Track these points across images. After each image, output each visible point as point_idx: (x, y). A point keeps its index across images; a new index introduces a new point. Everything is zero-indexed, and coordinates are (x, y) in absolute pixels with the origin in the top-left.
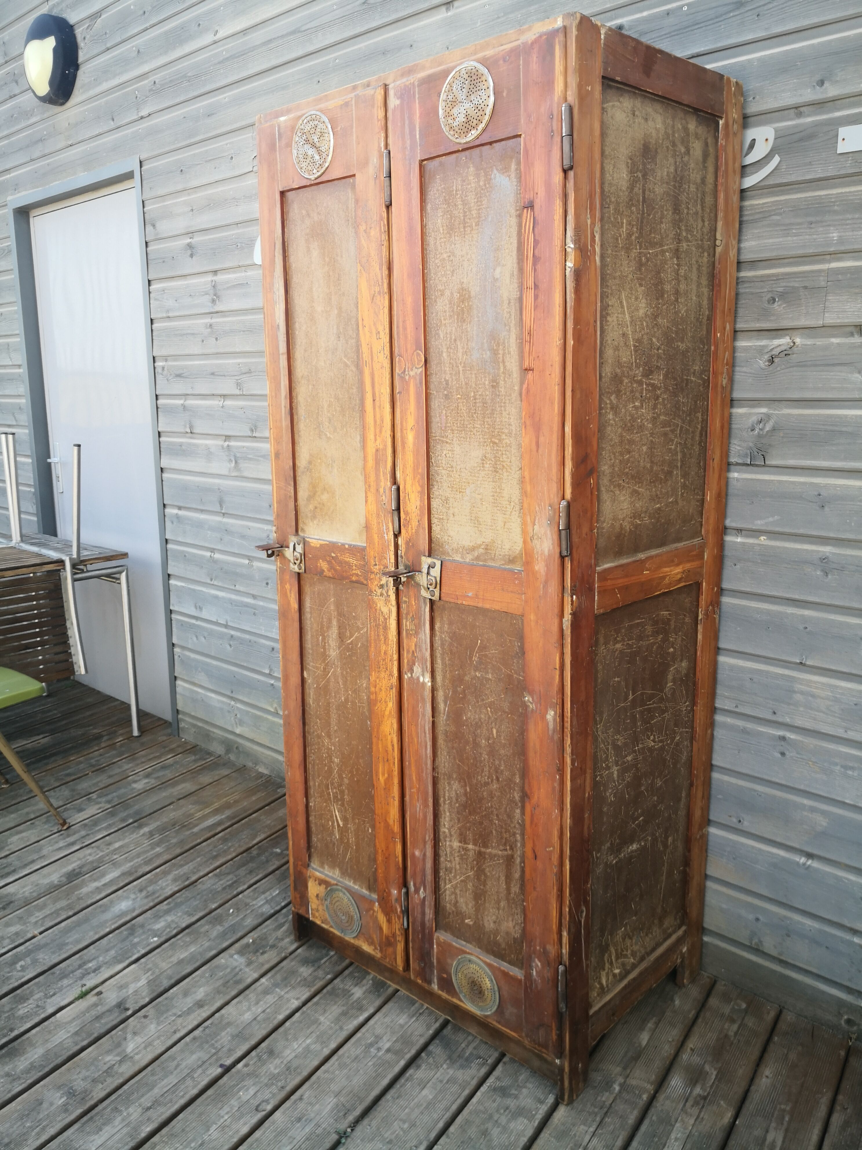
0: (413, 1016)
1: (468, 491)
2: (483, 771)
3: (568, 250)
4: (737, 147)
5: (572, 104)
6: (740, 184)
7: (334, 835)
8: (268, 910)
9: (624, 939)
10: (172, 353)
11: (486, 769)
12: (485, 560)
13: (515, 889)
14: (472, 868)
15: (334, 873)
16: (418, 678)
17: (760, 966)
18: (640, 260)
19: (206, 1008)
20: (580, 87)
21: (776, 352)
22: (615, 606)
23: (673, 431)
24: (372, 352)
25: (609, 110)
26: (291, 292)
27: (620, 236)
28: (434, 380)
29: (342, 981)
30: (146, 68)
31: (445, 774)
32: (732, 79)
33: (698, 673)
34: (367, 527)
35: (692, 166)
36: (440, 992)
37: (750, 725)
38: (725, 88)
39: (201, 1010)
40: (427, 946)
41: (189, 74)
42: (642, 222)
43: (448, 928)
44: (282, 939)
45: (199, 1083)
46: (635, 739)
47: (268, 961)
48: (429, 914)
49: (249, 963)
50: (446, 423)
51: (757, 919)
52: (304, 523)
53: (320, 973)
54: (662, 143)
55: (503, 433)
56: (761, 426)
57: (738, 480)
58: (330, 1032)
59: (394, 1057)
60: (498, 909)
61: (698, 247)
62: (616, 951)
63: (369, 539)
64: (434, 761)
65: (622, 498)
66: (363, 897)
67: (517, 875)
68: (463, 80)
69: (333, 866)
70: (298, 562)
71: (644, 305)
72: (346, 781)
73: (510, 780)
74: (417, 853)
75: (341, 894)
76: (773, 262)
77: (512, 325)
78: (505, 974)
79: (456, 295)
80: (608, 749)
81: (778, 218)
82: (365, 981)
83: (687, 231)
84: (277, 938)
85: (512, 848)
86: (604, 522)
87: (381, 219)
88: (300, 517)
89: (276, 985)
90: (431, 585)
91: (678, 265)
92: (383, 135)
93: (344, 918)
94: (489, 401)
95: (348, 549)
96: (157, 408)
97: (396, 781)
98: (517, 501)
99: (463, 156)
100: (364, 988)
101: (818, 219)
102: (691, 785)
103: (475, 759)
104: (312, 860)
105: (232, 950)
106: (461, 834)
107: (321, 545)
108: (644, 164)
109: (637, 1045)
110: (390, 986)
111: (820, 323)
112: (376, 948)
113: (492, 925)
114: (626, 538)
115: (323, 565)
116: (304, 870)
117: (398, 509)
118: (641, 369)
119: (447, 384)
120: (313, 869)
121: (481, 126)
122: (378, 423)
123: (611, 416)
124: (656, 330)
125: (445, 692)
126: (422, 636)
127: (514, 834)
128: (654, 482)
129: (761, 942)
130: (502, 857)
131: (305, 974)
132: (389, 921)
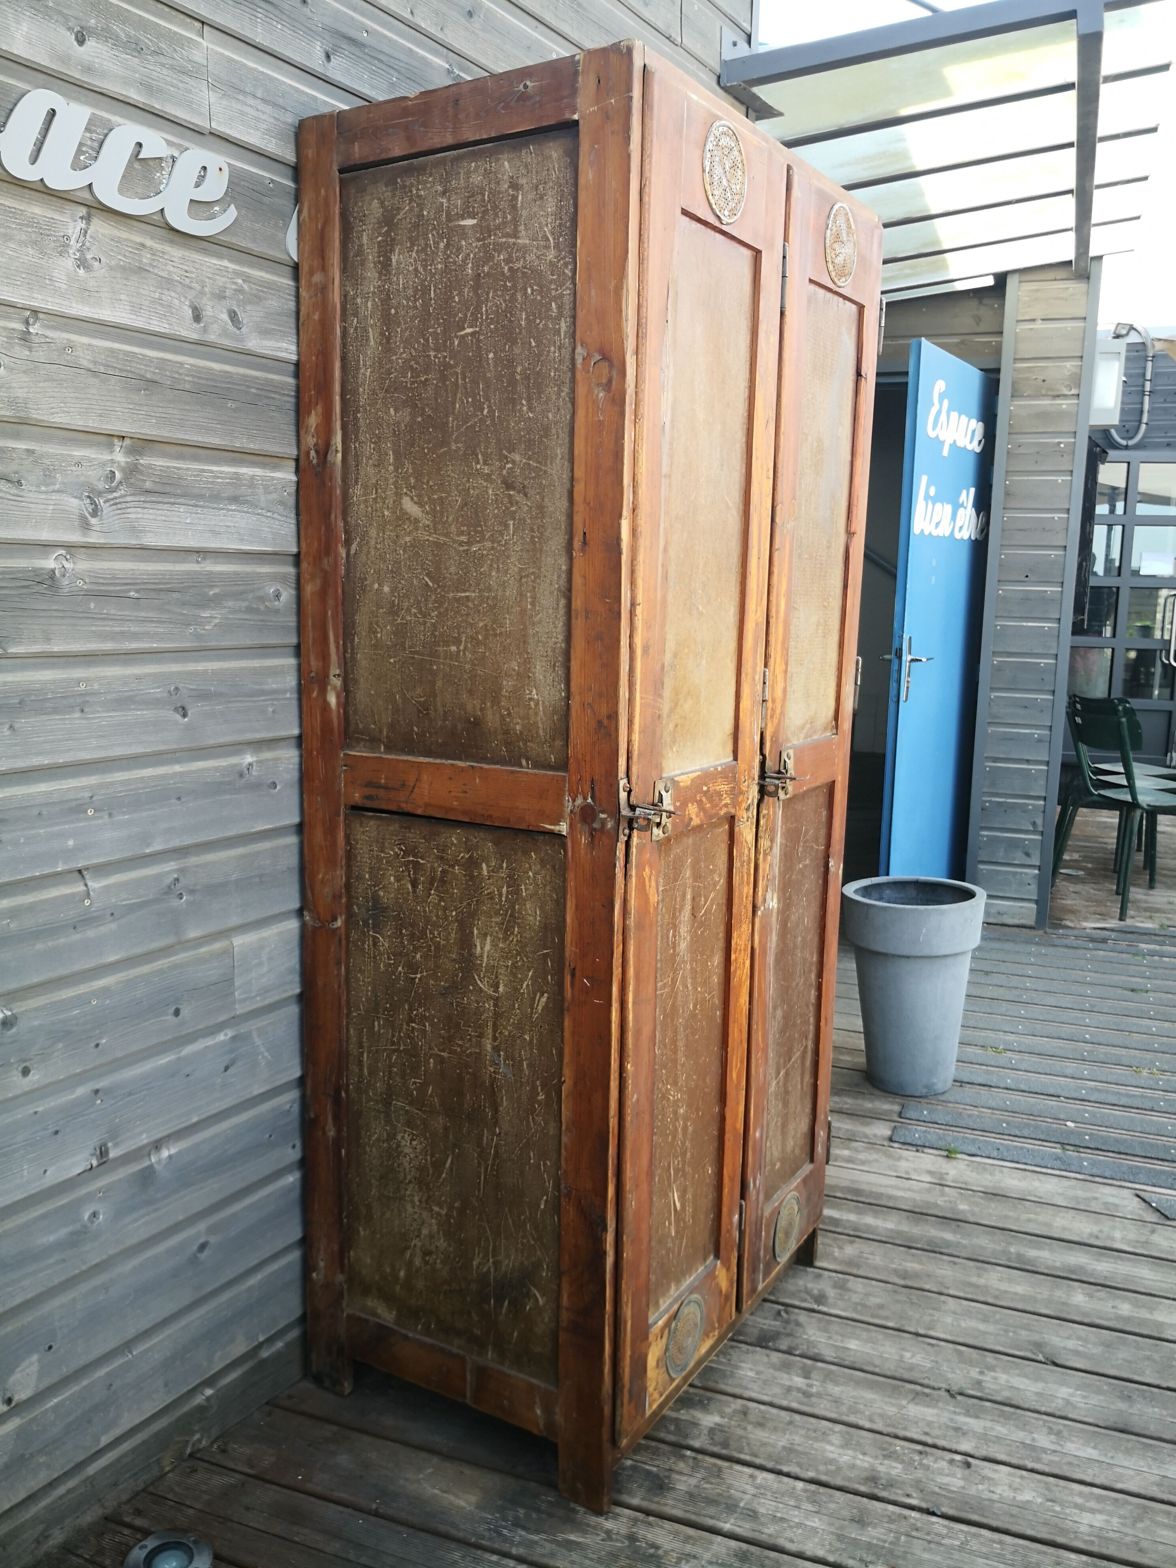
7: (670, 1235)
15: (670, 1297)
16: (769, 906)
24: (760, 491)
34: (738, 733)
36: (763, 1286)
50: (797, 587)
63: (741, 748)
66: (705, 1278)
67: (808, 1062)
69: (667, 1290)
72: (690, 1130)
78: (804, 1180)
79: (815, 444)
85: (806, 1038)
95: (721, 773)
107: (693, 780)
115: (692, 810)
117: (765, 699)
120: (652, 1325)
121: (849, 279)
122: (760, 589)
126: (774, 850)
127: (809, 1020)
131: (693, 1481)
132: (728, 1270)
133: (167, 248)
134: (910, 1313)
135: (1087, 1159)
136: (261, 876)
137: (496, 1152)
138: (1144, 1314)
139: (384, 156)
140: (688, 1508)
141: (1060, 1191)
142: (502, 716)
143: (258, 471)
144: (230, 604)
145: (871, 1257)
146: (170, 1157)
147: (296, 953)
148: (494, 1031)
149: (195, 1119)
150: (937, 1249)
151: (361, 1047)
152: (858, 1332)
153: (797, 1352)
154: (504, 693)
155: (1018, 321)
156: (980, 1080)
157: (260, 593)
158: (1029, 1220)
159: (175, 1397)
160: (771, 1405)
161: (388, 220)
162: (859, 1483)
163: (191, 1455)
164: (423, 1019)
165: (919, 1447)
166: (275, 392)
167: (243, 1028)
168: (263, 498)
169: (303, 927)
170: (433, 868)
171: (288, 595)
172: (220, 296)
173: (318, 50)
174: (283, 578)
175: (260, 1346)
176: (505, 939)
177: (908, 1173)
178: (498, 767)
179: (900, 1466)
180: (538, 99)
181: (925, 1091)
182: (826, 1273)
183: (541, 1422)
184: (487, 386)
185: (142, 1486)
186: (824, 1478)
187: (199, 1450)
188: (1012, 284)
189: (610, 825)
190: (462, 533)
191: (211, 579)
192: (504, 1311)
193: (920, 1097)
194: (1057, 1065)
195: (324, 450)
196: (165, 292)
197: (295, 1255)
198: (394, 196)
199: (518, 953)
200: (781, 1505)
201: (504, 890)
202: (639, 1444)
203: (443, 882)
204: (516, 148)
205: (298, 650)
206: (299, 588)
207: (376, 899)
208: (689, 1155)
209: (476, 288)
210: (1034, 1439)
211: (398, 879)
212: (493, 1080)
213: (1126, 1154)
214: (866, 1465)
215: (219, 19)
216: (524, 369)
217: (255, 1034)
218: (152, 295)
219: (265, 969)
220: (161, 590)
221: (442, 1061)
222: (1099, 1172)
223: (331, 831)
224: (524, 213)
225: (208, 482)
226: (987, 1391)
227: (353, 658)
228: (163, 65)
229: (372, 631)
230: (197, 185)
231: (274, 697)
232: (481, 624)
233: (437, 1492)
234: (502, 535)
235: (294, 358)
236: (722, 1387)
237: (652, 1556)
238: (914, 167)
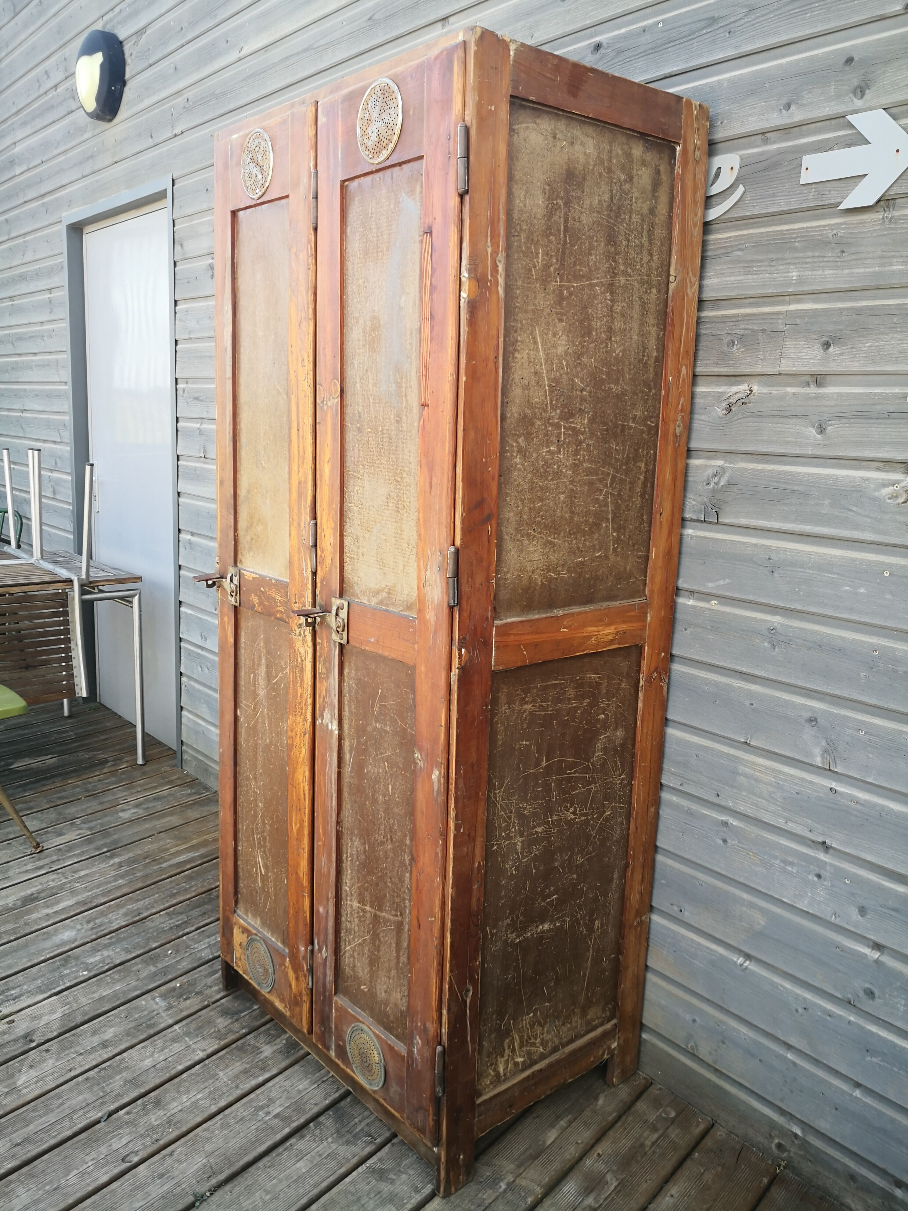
0: (315, 1083)
1: (375, 531)
2: (379, 828)
3: (463, 279)
4: (700, 177)
5: (469, 124)
6: (704, 216)
7: (257, 882)
8: (207, 954)
9: (532, 1026)
10: (192, 375)
11: (382, 827)
12: (387, 605)
13: (403, 959)
14: (369, 932)
15: (256, 923)
16: (327, 725)
17: (695, 1073)
18: (561, 294)
19: (110, 1049)
20: (479, 106)
21: (733, 400)
22: (519, 664)
23: (600, 481)
24: (298, 380)
25: (521, 132)
26: (238, 315)
27: (535, 267)
28: (349, 411)
29: (256, 1038)
30: (181, 85)
31: (348, 829)
32: (693, 102)
33: (637, 745)
34: (291, 563)
35: (636, 195)
36: (337, 1060)
37: (694, 807)
38: (684, 112)
39: (105, 1050)
40: (327, 1009)
41: (217, 92)
42: (563, 253)
43: (347, 993)
44: (211, 987)
45: (75, 1125)
46: (549, 810)
47: (187, 1008)
48: (330, 976)
49: (169, 1008)
50: (359, 457)
51: (694, 1021)
52: (242, 554)
53: (237, 1026)
54: (593, 170)
55: (404, 471)
56: (716, 480)
57: (692, 537)
58: (224, 1089)
59: (280, 1123)
60: (389, 977)
61: (642, 283)
62: (521, 1038)
63: (292, 575)
64: (338, 814)
65: (532, 549)
66: (277, 951)
67: (405, 944)
68: (377, 98)
69: (255, 916)
70: (234, 594)
71: (564, 343)
72: (268, 827)
73: (402, 842)
74: (321, 910)
75: (259, 945)
76: (734, 301)
77: (413, 357)
78: (391, 1048)
79: (369, 324)
80: (510, 818)
81: (739, 253)
82: (278, 1040)
83: (625, 264)
84: (206, 985)
85: (401, 915)
86: (508, 572)
87: (309, 242)
88: (239, 548)
89: (187, 1034)
90: (339, 627)
91: (612, 301)
92: (313, 154)
93: (260, 970)
94: (394, 437)
95: (274, 584)
96: (177, 431)
97: (306, 832)
98: (414, 544)
99: (377, 176)
100: (275, 1048)
101: (779, 256)
102: (627, 866)
103: (373, 815)
104: (239, 906)
105: (156, 993)
106: (360, 895)
107: (253, 578)
108: (567, 191)
109: (540, 1143)
110: (302, 1048)
111: (776, 370)
112: (286, 1006)
113: (383, 994)
114: (536, 592)
115: (255, 599)
116: (231, 916)
117: (316, 546)
118: (558, 411)
119: (360, 417)
120: (238, 915)
121: (391, 146)
122: (301, 454)
123: (518, 460)
124: (579, 369)
125: (350, 742)
126: (331, 680)
127: (404, 899)
128: (574, 534)
129: (696, 1046)
130: (394, 923)
131: (221, 1026)
132: (297, 979)
165: (162, 1143)
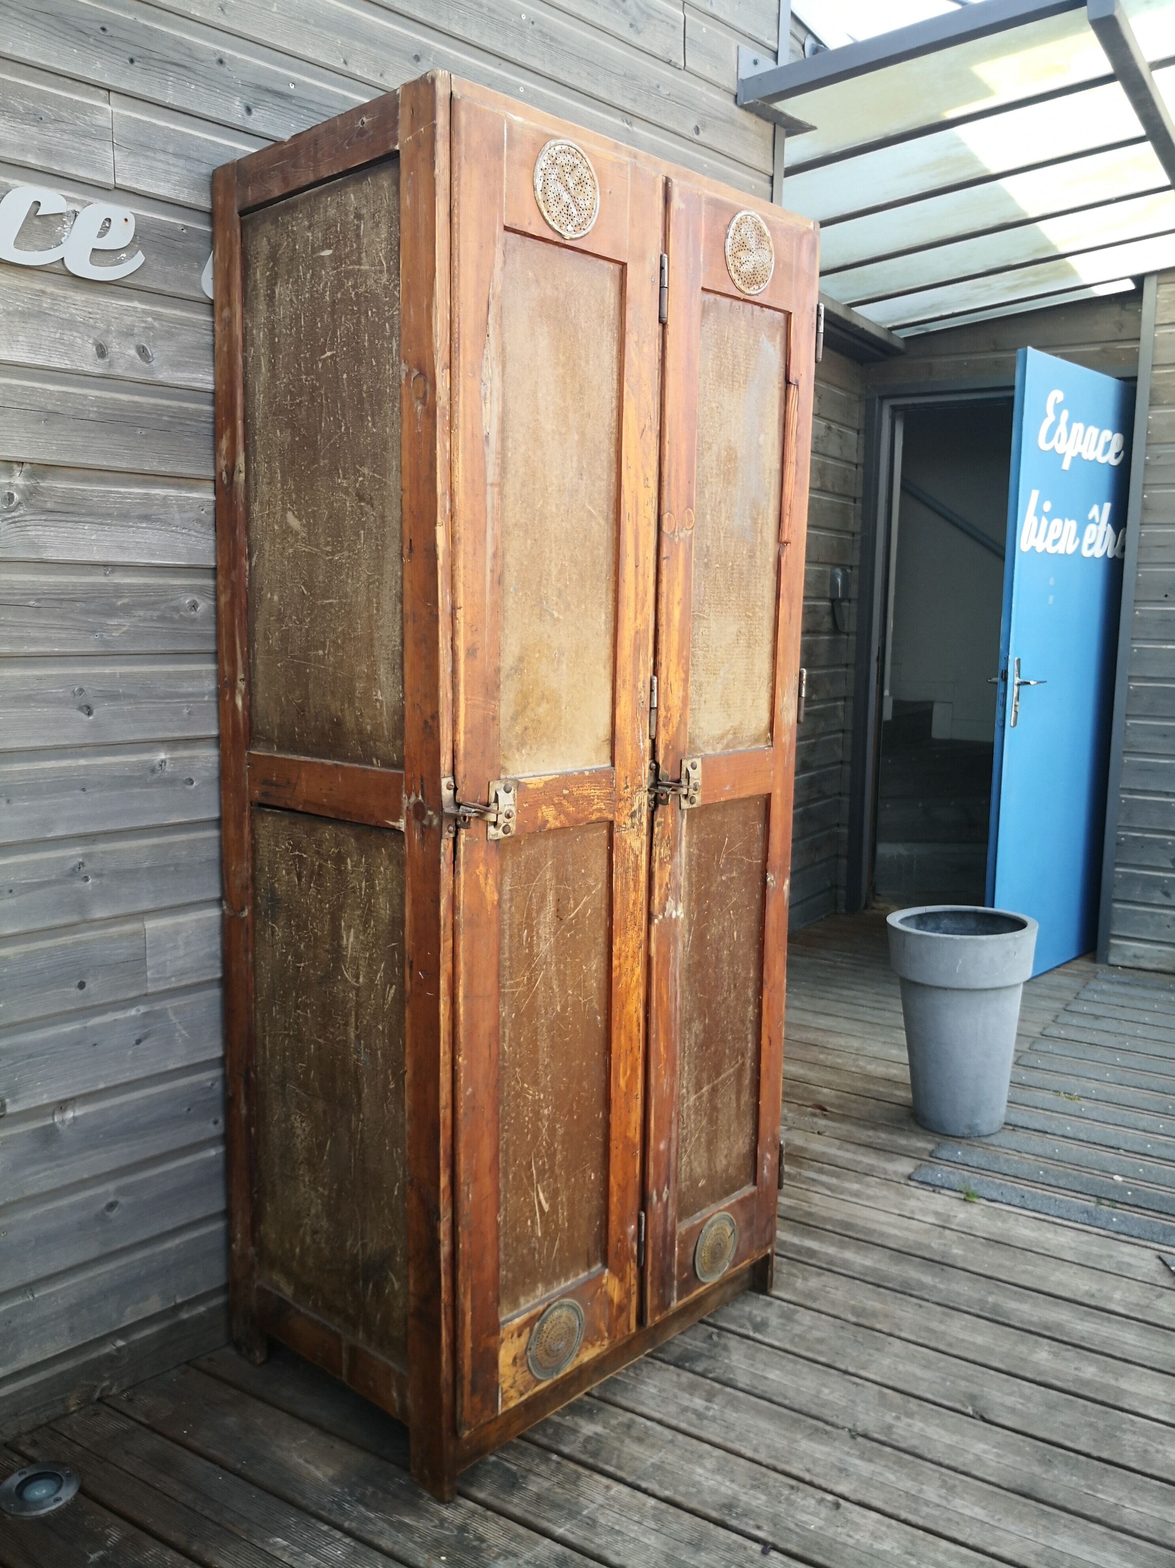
1: (722, 673)
2: (722, 988)
11: (726, 983)
16: (671, 915)
24: (637, 502)
34: (616, 739)
36: (679, 1304)
48: (672, 1214)
50: (704, 596)
52: (504, 757)
63: (620, 754)
66: (585, 1284)
70: (509, 820)
72: (561, 1132)
75: (557, 1311)
78: (741, 1202)
79: (724, 453)
87: (657, 336)
90: (694, 790)
95: (589, 777)
104: (500, 1309)
107: (546, 783)
115: (548, 813)
117: (657, 706)
119: (708, 550)
120: (506, 1322)
121: (763, 286)
122: (640, 597)
125: (690, 919)
126: (676, 859)
131: (547, 1484)
132: (622, 1280)
133: (70, 293)
134: (849, 1350)
135: (1117, 1216)
136: (177, 865)
137: (362, 1138)
138: (1109, 1379)
139: (269, 197)
140: (530, 1509)
141: (1073, 1245)
142: (356, 717)
143: (172, 492)
144: (141, 613)
145: (833, 1291)
146: (74, 1118)
147: (218, 940)
148: (356, 1021)
149: (102, 1086)
150: (909, 1291)
151: (264, 1031)
152: (784, 1362)
153: (711, 1375)
154: (357, 694)
155: (1156, 326)
156: (1038, 1126)
157: (174, 604)
158: (1024, 1272)
159: (80, 1343)
160: (660, 1422)
161: (273, 257)
162: (714, 1509)
163: (99, 1400)
164: (306, 1006)
165: (793, 1482)
166: (191, 420)
167: (157, 1006)
168: (177, 516)
169: (223, 915)
170: (312, 862)
171: (205, 605)
172: (128, 334)
173: (237, 105)
174: (201, 590)
175: (178, 1308)
176: (365, 931)
177: (913, 1212)
178: (357, 765)
179: (764, 1497)
180: (371, 133)
181: (967, 1131)
182: (778, 1302)
183: (397, 1405)
184: (343, 406)
185: (45, 1421)
186: (679, 1498)
187: (108, 1396)
188: (1149, 287)
189: (435, 822)
190: (327, 544)
191: (118, 591)
192: (369, 1292)
193: (962, 1138)
194: (1131, 1117)
195: (231, 470)
196: (68, 333)
197: (219, 1226)
198: (277, 233)
199: (374, 947)
200: (624, 1519)
201: (363, 884)
202: (511, 1442)
203: (320, 875)
204: (359, 181)
205: (217, 656)
206: (217, 600)
207: (273, 890)
208: (559, 1157)
209: (332, 313)
210: (921, 1491)
211: (288, 874)
212: (357, 1067)
213: (1167, 1214)
214: (730, 1492)
215: (125, 86)
216: (368, 388)
217: (170, 1013)
218: (52, 335)
219: (181, 952)
220: (62, 600)
221: (319, 1047)
222: (1125, 1230)
223: (239, 826)
224: (365, 241)
225: (115, 503)
226: (894, 1436)
227: (254, 663)
228: (64, 131)
229: (267, 638)
230: (101, 235)
231: (191, 699)
232: (340, 629)
233: (301, 1461)
234: (355, 544)
235: (211, 387)
236: (619, 1399)
237: (474, 1547)
238: (986, 170)
